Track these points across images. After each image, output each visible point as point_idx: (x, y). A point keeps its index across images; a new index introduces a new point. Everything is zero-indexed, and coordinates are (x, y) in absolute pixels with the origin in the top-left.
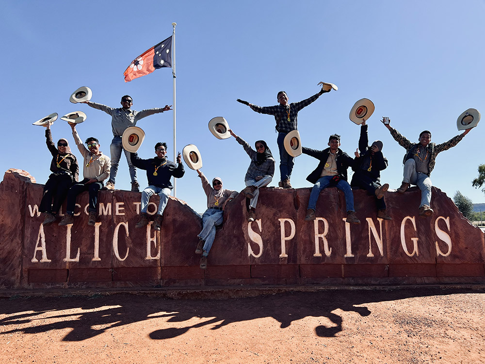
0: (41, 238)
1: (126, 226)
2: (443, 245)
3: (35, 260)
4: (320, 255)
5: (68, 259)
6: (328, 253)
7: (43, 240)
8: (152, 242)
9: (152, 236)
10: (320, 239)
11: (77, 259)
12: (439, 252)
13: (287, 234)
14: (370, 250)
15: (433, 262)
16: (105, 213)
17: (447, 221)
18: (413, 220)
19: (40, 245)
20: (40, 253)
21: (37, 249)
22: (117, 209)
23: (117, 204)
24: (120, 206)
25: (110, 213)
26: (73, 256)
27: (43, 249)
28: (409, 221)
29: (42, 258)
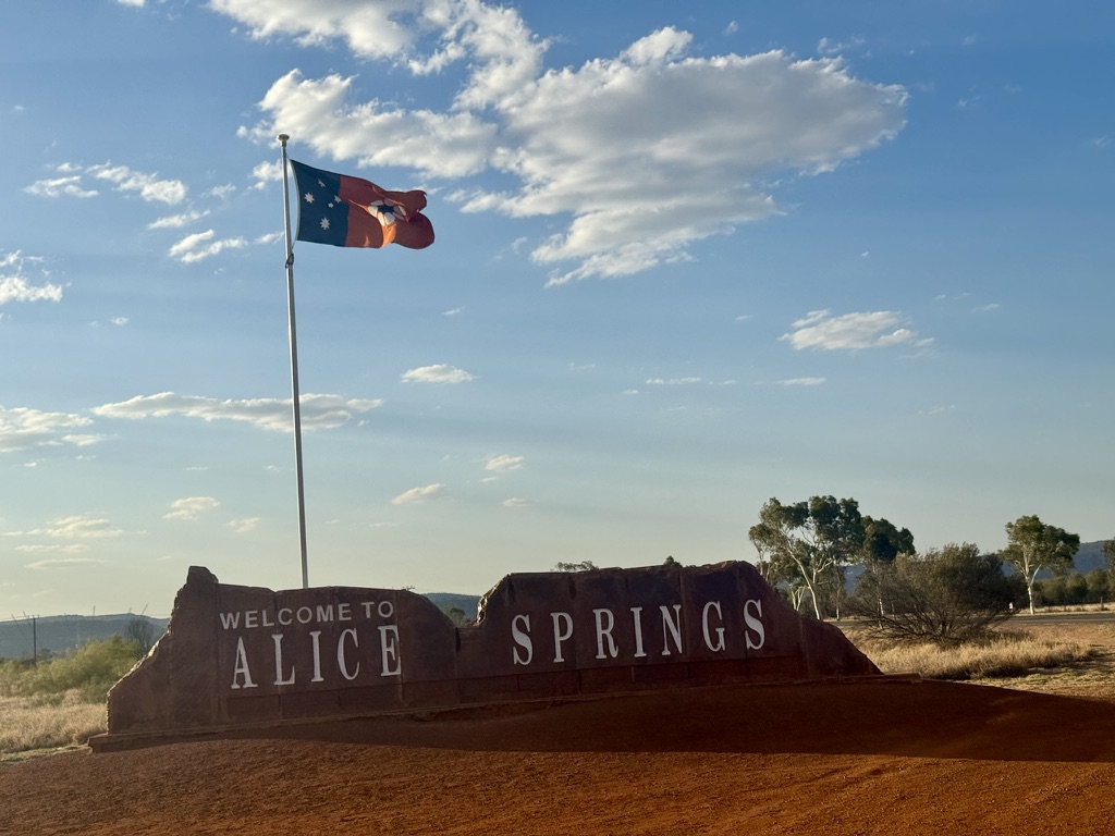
0: (240, 656)
1: (354, 634)
2: (755, 636)
3: (235, 686)
4: (605, 657)
5: (279, 682)
6: (614, 654)
7: (244, 658)
8: (389, 653)
9: (389, 645)
10: (604, 636)
11: (292, 681)
12: (749, 644)
13: (563, 633)
14: (666, 647)
15: (742, 656)
16: (326, 619)
17: (758, 605)
18: (718, 606)
19: (241, 666)
20: (241, 677)
21: (237, 671)
22: (341, 612)
23: (341, 607)
24: (344, 608)
25: (332, 619)
26: (286, 677)
27: (246, 670)
28: (712, 608)
29: (244, 682)
